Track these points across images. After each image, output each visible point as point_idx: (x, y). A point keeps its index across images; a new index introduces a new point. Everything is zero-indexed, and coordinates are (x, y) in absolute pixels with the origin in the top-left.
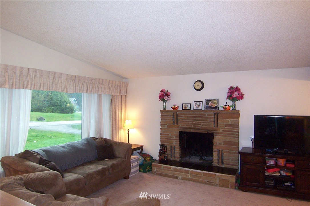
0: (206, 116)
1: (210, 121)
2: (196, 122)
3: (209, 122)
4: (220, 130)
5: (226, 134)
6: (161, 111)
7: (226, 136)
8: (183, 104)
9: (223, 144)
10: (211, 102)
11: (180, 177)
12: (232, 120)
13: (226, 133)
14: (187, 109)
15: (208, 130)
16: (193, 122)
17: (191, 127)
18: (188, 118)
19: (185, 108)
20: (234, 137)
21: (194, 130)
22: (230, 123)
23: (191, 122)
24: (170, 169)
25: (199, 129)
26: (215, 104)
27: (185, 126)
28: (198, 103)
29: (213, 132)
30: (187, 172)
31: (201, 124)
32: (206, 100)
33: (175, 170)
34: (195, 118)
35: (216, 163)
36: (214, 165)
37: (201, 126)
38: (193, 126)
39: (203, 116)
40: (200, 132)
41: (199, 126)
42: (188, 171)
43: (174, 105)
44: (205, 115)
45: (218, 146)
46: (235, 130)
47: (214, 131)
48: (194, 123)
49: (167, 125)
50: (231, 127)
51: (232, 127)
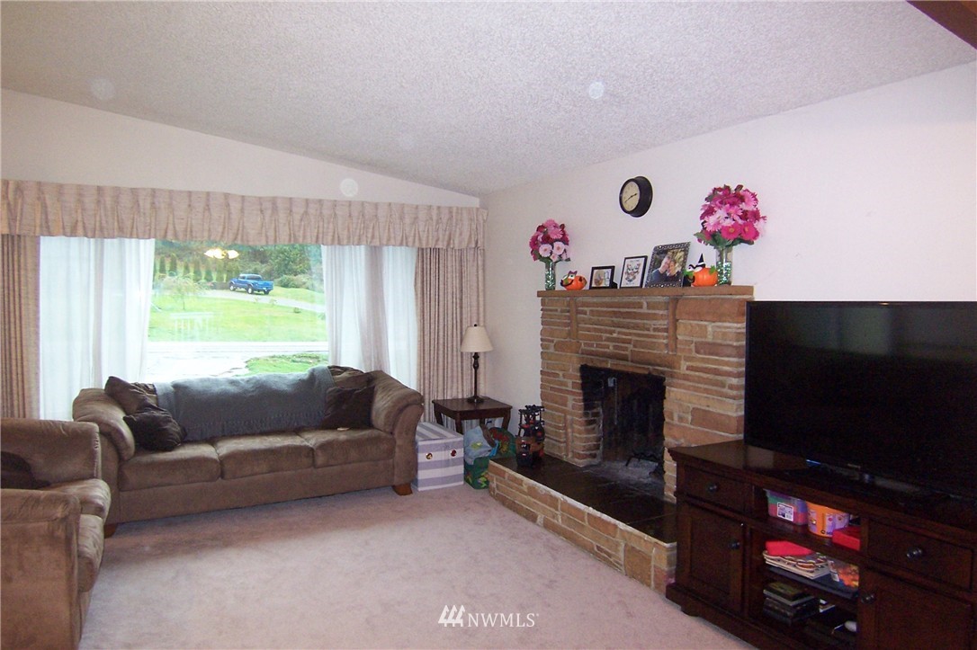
0: (645, 310)
1: (655, 330)
2: (619, 333)
3: (652, 333)
4: (682, 362)
5: (700, 380)
6: (540, 293)
7: (696, 389)
8: (594, 269)
9: (690, 418)
10: (669, 258)
11: (540, 519)
12: (718, 327)
13: (699, 377)
14: (603, 285)
15: (650, 364)
16: (611, 332)
17: (606, 350)
18: (601, 318)
19: (597, 282)
20: (722, 395)
21: (616, 362)
22: (710, 339)
23: (606, 332)
24: (520, 487)
25: (627, 360)
26: (677, 265)
27: (592, 345)
28: (633, 264)
29: (663, 372)
30: (553, 502)
31: (631, 340)
32: (655, 249)
33: (532, 492)
34: (615, 319)
35: (670, 489)
36: (667, 497)
37: (630, 347)
38: (611, 348)
39: (635, 310)
40: (630, 370)
41: (626, 349)
42: (556, 499)
43: (570, 272)
44: (641, 307)
45: (676, 425)
46: (726, 368)
47: (665, 366)
48: (615, 335)
49: (552, 341)
50: (712, 354)
51: (717, 355)
